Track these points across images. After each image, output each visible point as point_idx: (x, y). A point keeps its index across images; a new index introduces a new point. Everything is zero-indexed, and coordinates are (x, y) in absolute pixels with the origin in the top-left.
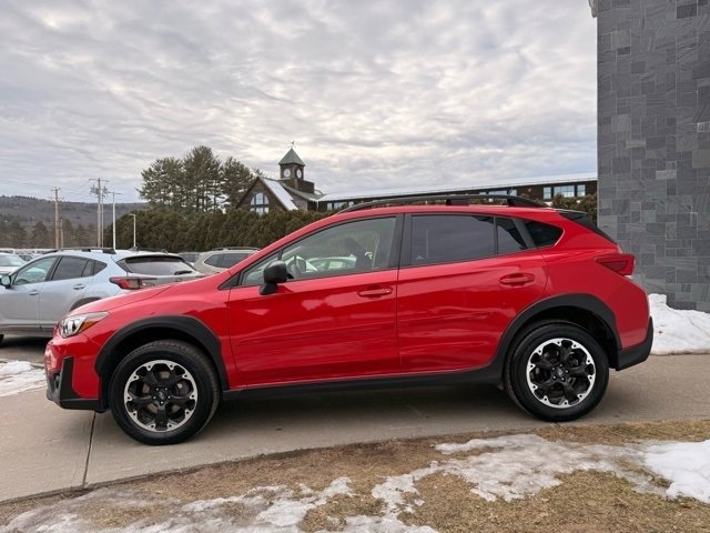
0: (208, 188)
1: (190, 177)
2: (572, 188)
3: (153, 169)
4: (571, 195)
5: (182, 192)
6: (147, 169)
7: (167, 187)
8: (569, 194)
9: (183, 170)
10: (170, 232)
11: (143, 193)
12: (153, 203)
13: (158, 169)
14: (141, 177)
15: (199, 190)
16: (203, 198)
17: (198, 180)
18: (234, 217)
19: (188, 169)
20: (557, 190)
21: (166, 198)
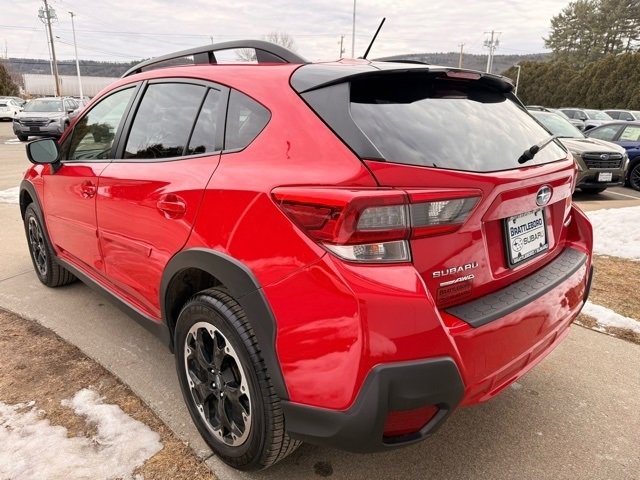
0: (624, 29)
1: (604, 19)
3: (563, 15)
5: (590, 37)
6: (557, 15)
7: (574, 33)
9: (597, 11)
10: (551, 84)
11: (548, 42)
12: (556, 52)
13: (569, 13)
14: (550, 24)
15: (610, 34)
16: (614, 42)
17: (612, 21)
18: (627, 65)
19: (602, 9)
21: (571, 45)
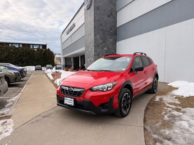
2: (18, 45)
4: (17, 47)
8: (17, 46)
20: (13, 45)
